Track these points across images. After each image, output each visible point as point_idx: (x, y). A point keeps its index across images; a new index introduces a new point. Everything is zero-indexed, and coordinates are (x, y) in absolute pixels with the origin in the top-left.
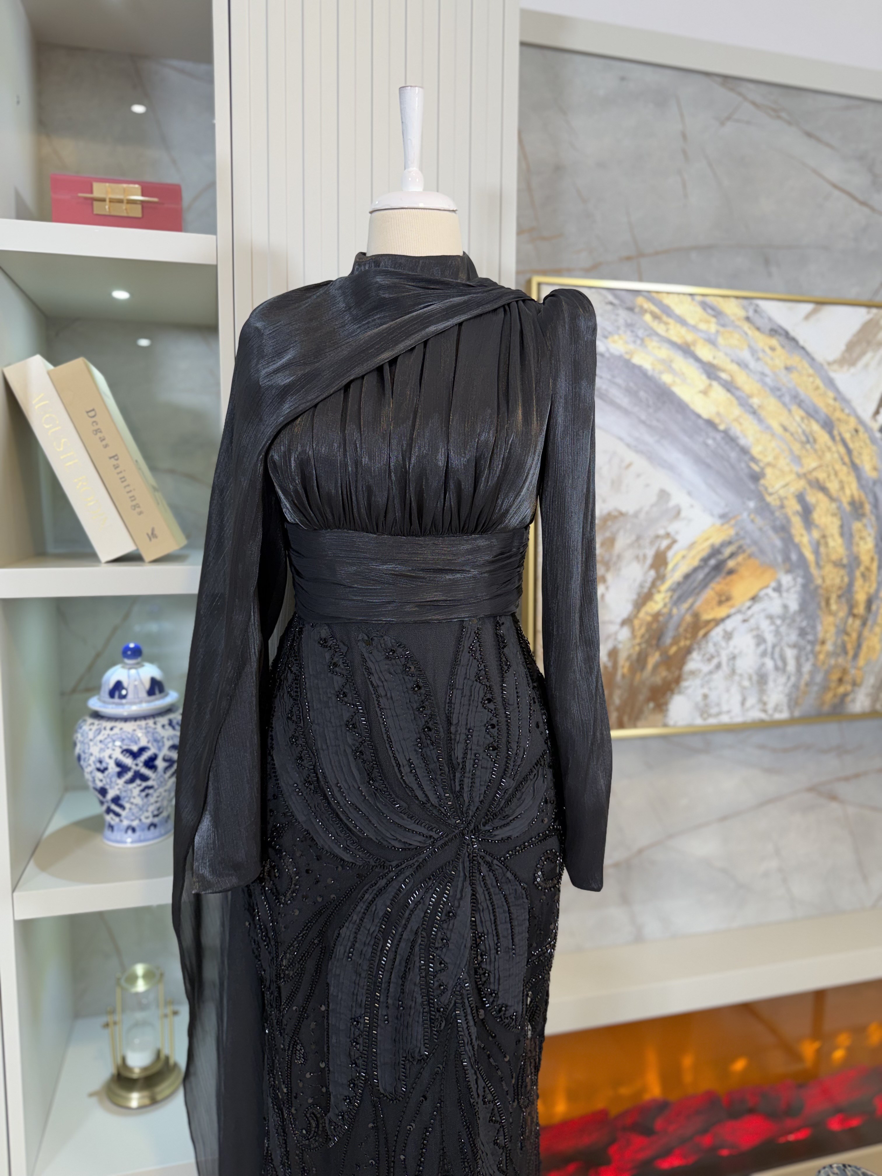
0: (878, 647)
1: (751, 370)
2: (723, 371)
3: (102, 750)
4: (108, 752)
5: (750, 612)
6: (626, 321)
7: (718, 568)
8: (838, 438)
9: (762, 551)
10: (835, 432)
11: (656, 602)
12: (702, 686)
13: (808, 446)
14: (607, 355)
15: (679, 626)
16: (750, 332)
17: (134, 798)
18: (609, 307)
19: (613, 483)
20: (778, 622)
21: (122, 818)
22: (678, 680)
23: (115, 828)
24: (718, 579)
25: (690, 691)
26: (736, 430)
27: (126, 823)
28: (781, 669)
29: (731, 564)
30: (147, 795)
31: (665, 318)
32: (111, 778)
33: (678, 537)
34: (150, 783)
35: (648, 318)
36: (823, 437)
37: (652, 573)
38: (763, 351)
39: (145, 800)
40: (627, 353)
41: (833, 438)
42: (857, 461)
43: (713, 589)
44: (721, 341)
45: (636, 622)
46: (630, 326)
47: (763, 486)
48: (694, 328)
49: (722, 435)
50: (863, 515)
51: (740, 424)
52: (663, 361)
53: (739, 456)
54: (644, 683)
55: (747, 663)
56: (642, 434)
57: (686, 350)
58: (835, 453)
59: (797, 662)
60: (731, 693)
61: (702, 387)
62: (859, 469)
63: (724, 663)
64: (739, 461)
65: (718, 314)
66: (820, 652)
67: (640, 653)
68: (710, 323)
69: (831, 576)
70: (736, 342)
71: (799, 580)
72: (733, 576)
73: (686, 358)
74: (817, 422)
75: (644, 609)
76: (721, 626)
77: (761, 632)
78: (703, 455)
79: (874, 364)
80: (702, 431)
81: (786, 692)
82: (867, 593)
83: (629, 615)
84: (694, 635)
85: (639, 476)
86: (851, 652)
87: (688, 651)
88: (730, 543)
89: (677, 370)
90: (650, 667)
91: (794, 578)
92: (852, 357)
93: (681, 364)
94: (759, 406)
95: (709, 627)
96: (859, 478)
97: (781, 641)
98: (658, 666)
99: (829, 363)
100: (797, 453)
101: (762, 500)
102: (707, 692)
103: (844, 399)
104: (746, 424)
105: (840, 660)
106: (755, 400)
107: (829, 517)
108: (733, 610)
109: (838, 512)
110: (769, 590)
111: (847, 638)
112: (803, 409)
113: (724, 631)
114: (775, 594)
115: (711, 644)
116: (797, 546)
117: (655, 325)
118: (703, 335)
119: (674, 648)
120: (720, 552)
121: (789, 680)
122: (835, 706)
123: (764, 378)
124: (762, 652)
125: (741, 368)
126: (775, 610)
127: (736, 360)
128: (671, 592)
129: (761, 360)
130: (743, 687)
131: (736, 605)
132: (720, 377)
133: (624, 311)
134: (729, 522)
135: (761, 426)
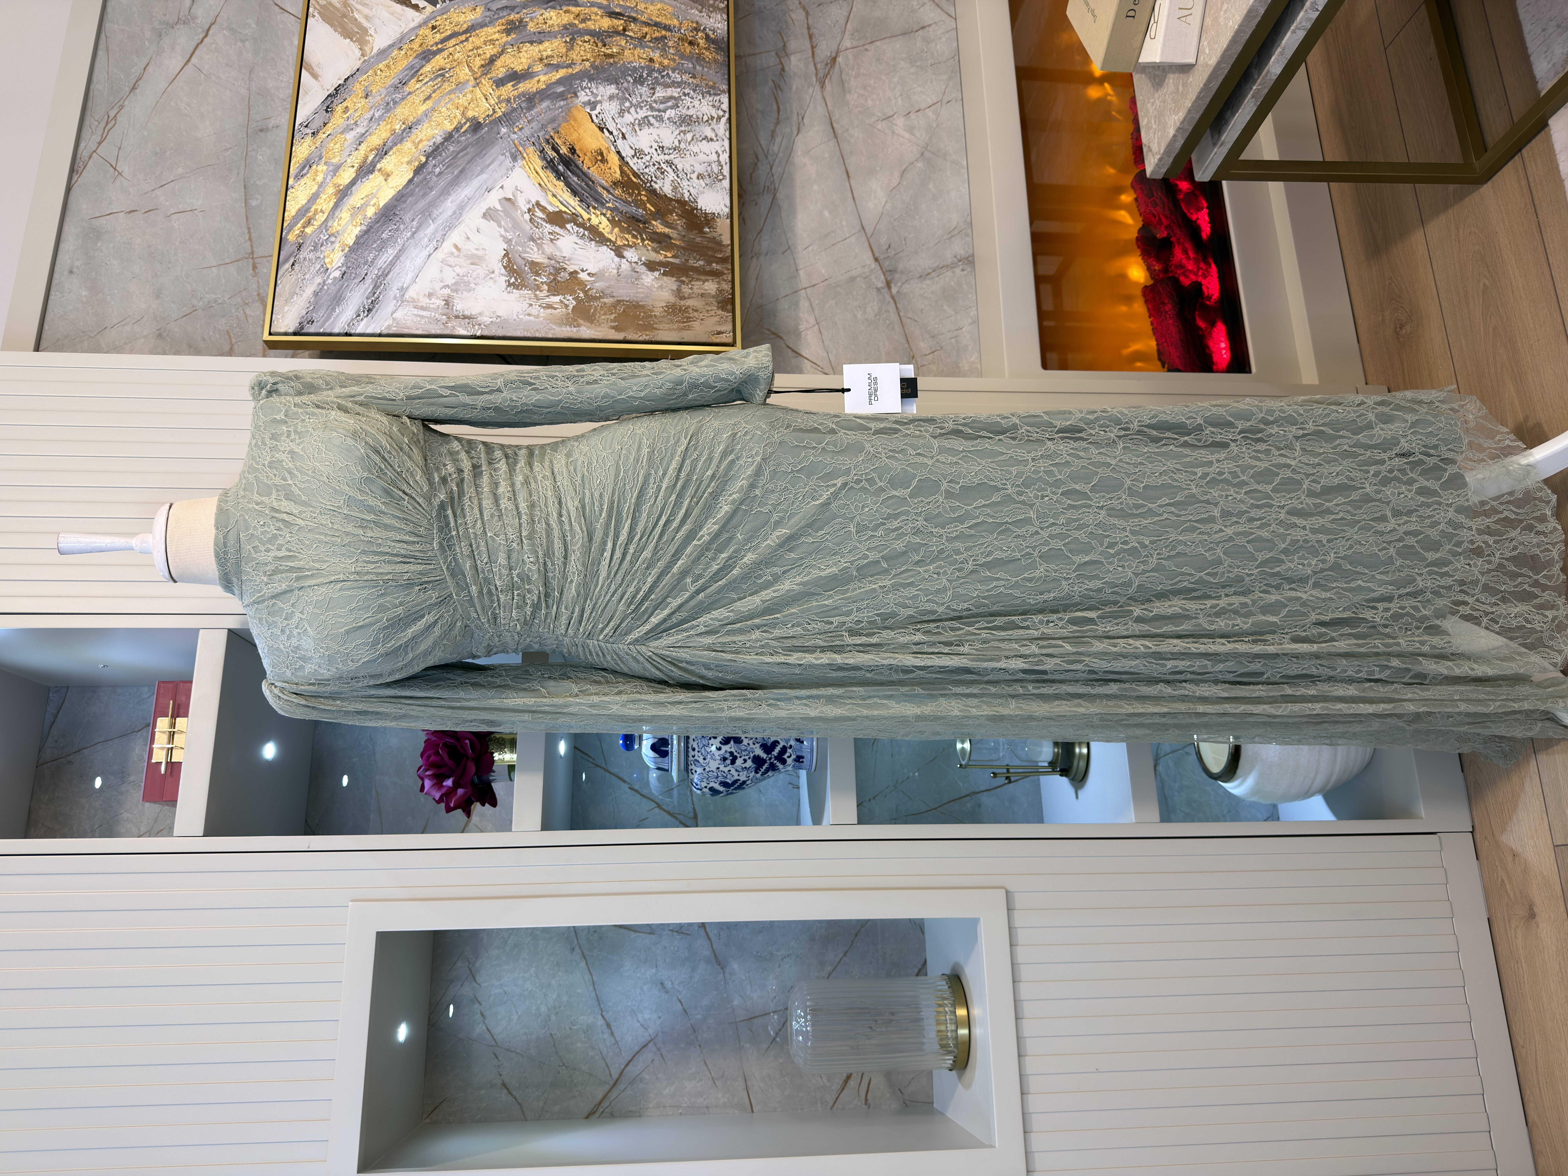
0: (659, 6)
1: (367, 131)
2: (366, 157)
5: (615, 133)
6: (311, 251)
8: (440, 46)
9: (553, 120)
10: (435, 48)
11: (601, 223)
12: (689, 179)
13: (447, 75)
14: (344, 269)
15: (626, 202)
16: (328, 133)
18: (296, 267)
19: (473, 265)
20: (627, 104)
22: (682, 203)
24: (579, 163)
25: (695, 192)
26: (426, 146)
28: (676, 102)
29: (564, 150)
31: (310, 215)
33: (534, 202)
35: (309, 230)
36: (439, 61)
37: (569, 226)
38: (348, 118)
40: (343, 250)
41: (440, 51)
42: (465, 26)
43: (589, 168)
44: (335, 161)
45: (619, 243)
46: (316, 248)
47: (485, 119)
48: (321, 185)
49: (431, 158)
50: (521, 21)
51: (421, 141)
52: (353, 216)
53: (453, 142)
54: (684, 236)
55: (668, 135)
56: (426, 235)
57: (343, 193)
58: (456, 49)
59: (670, 87)
60: (698, 151)
61: (382, 178)
62: (473, 25)
63: (667, 157)
64: (458, 142)
65: (308, 164)
66: (661, 63)
67: (652, 240)
68: (317, 171)
69: (582, 53)
70: (338, 146)
71: (584, 84)
72: (577, 148)
73: (351, 193)
74: (423, 66)
75: (606, 234)
76: (628, 159)
77: (637, 122)
78: (450, 177)
79: (366, 11)
80: (425, 179)
81: (700, 97)
82: (602, 16)
83: (611, 249)
84: (636, 186)
85: (468, 238)
86: (664, 32)
87: (653, 192)
88: (542, 151)
89: (362, 202)
90: (667, 230)
91: (582, 89)
92: (357, 33)
93: (357, 198)
94: (404, 123)
95: (628, 172)
96: (482, 25)
97: (647, 102)
98: (667, 222)
99: (363, 55)
100: (454, 87)
101: (499, 120)
102: (696, 174)
103: (401, 40)
104: (421, 136)
105: (670, 44)
106: (398, 127)
107: (521, 54)
108: (613, 148)
109: (517, 45)
110: (594, 113)
111: (648, 37)
112: (409, 80)
113: (633, 157)
114: (598, 108)
115: (647, 170)
116: (549, 86)
117: (316, 223)
118: (329, 177)
119: (648, 205)
120: (552, 160)
121: (688, 94)
122: (719, 49)
123: (376, 119)
124: (658, 121)
125: (365, 140)
126: (614, 108)
127: (355, 146)
128: (591, 208)
129: (357, 122)
130: (693, 139)
131: (607, 146)
132: (372, 161)
133: (301, 253)
134: (521, 152)
135: (424, 121)
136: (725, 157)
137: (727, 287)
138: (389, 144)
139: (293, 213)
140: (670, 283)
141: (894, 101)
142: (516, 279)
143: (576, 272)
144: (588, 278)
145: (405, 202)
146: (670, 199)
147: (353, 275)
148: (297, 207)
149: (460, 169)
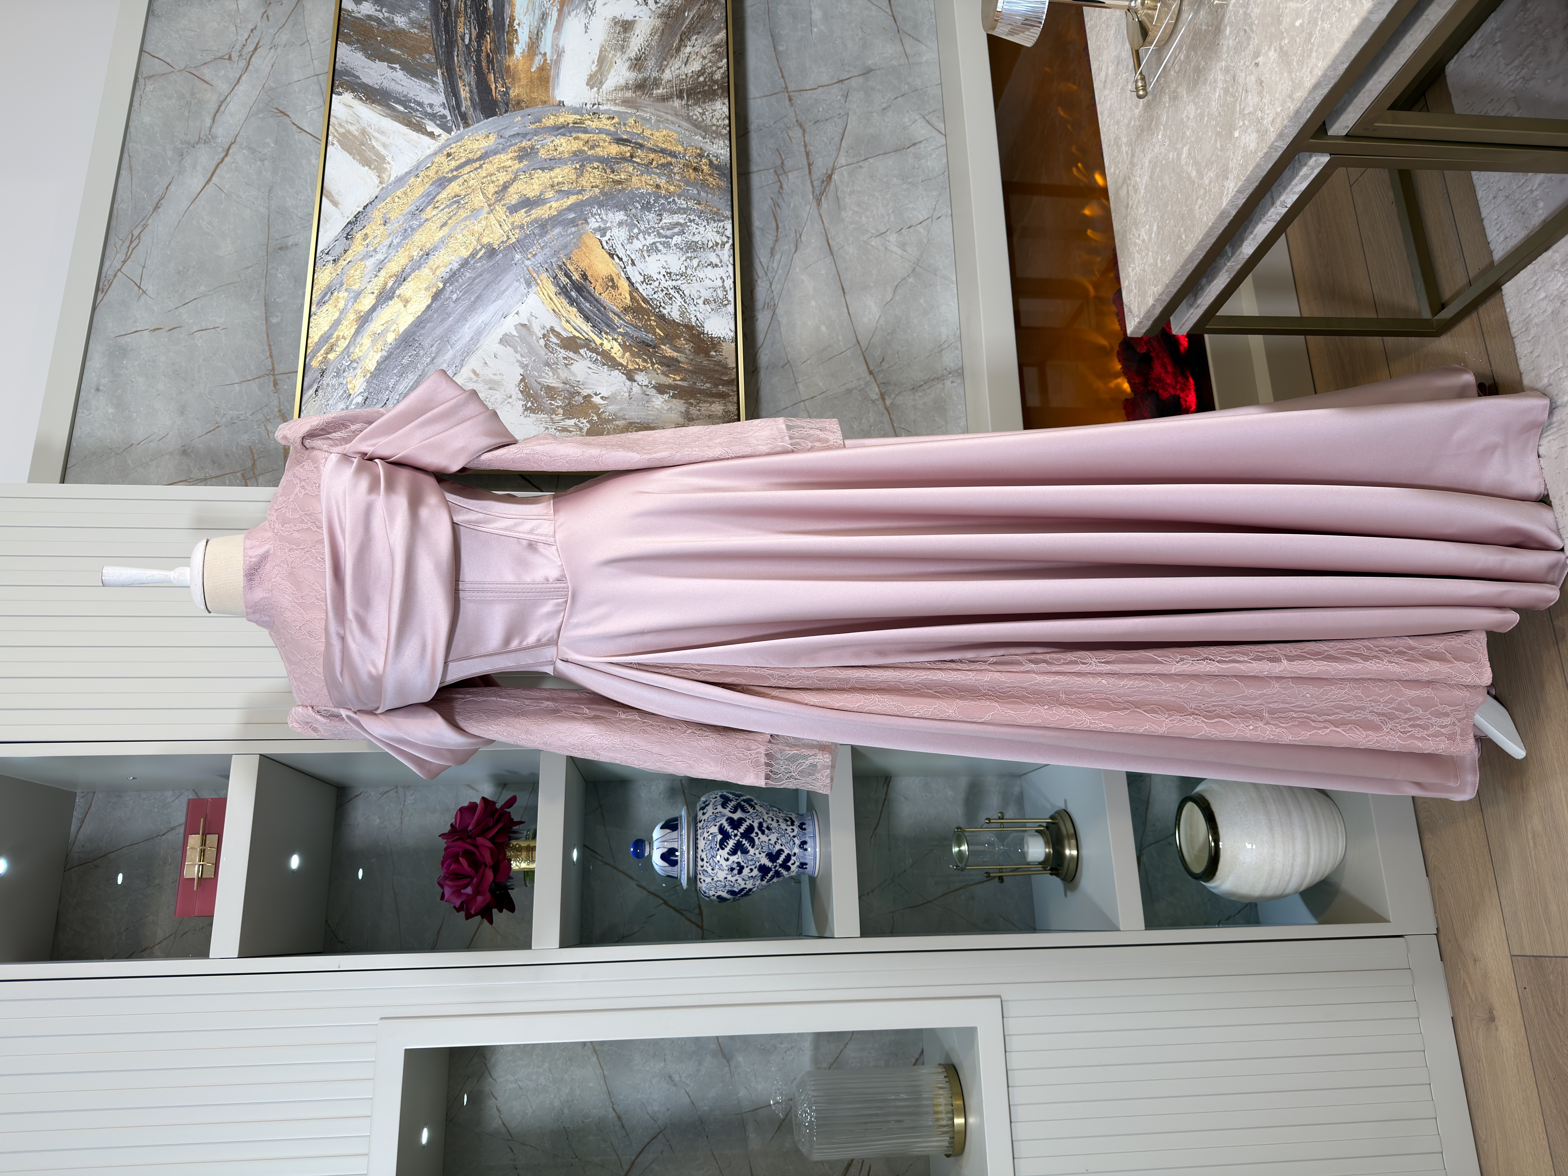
0: (664, 132)
1: (386, 258)
2: (386, 284)
3: (722, 869)
4: (722, 862)
5: (624, 259)
6: (334, 377)
7: (579, 289)
8: (455, 173)
9: (565, 247)
10: (450, 175)
11: (612, 348)
12: (696, 305)
13: (462, 202)
14: (366, 394)
15: (636, 327)
16: (349, 260)
17: (770, 841)
18: (320, 393)
19: (491, 389)
20: (636, 231)
21: (791, 853)
22: (689, 327)
23: (802, 860)
24: (591, 288)
25: (700, 316)
26: (443, 272)
27: (796, 850)
28: (682, 228)
29: (576, 276)
30: (769, 828)
31: (333, 340)
32: (749, 861)
33: (548, 327)
34: (756, 825)
35: (331, 356)
36: (454, 188)
37: (582, 351)
38: (368, 245)
39: (773, 831)
40: (364, 376)
41: (456, 178)
42: (479, 154)
43: (600, 294)
44: (355, 287)
45: (630, 367)
46: (339, 374)
47: (499, 245)
48: (343, 312)
49: (448, 285)
50: (532, 148)
51: (438, 267)
52: (374, 342)
53: (469, 268)
54: (691, 360)
55: (675, 261)
56: (445, 361)
57: (364, 320)
58: (470, 176)
59: (676, 213)
60: (704, 277)
61: (401, 305)
62: (486, 152)
63: (674, 283)
64: (474, 269)
65: (330, 290)
66: (667, 190)
67: (661, 363)
68: (338, 298)
69: (592, 179)
70: (358, 272)
71: (594, 211)
72: (589, 274)
73: (372, 320)
74: (439, 193)
75: (618, 359)
76: (637, 285)
77: (645, 248)
78: (467, 303)
79: (383, 139)
80: (443, 305)
81: (705, 223)
82: (610, 143)
83: (623, 373)
84: (645, 311)
85: (486, 363)
86: (669, 159)
87: (662, 317)
88: (555, 277)
89: (383, 328)
90: (675, 354)
91: (593, 216)
92: (375, 160)
93: (377, 324)
94: (421, 250)
95: (638, 297)
96: (495, 152)
97: (655, 228)
98: (675, 346)
99: (381, 183)
100: (469, 213)
101: (513, 246)
102: (702, 299)
103: (417, 167)
104: (439, 262)
105: (676, 170)
106: (415, 253)
107: (533, 181)
108: (622, 274)
109: (528, 172)
110: (604, 239)
111: (654, 163)
112: (426, 207)
113: (642, 282)
114: (608, 234)
115: (655, 296)
116: (561, 213)
117: (339, 350)
118: (350, 304)
119: (657, 330)
120: (564, 286)
121: (694, 220)
122: (722, 175)
123: (394, 245)
124: (665, 247)
125: (384, 266)
126: (623, 234)
127: (375, 273)
128: (603, 333)
129: (376, 248)
130: (698, 265)
131: (617, 272)
132: (392, 287)
133: (324, 379)
134: (534, 278)
135: (441, 248)
136: (729, 283)
137: (733, 408)
138: (408, 270)
139: (316, 340)
140: (679, 405)
141: (887, 217)
142: (532, 403)
143: (589, 396)
144: (602, 402)
145: (423, 328)
146: (678, 324)
147: (375, 401)
148: (320, 334)
149: (476, 295)
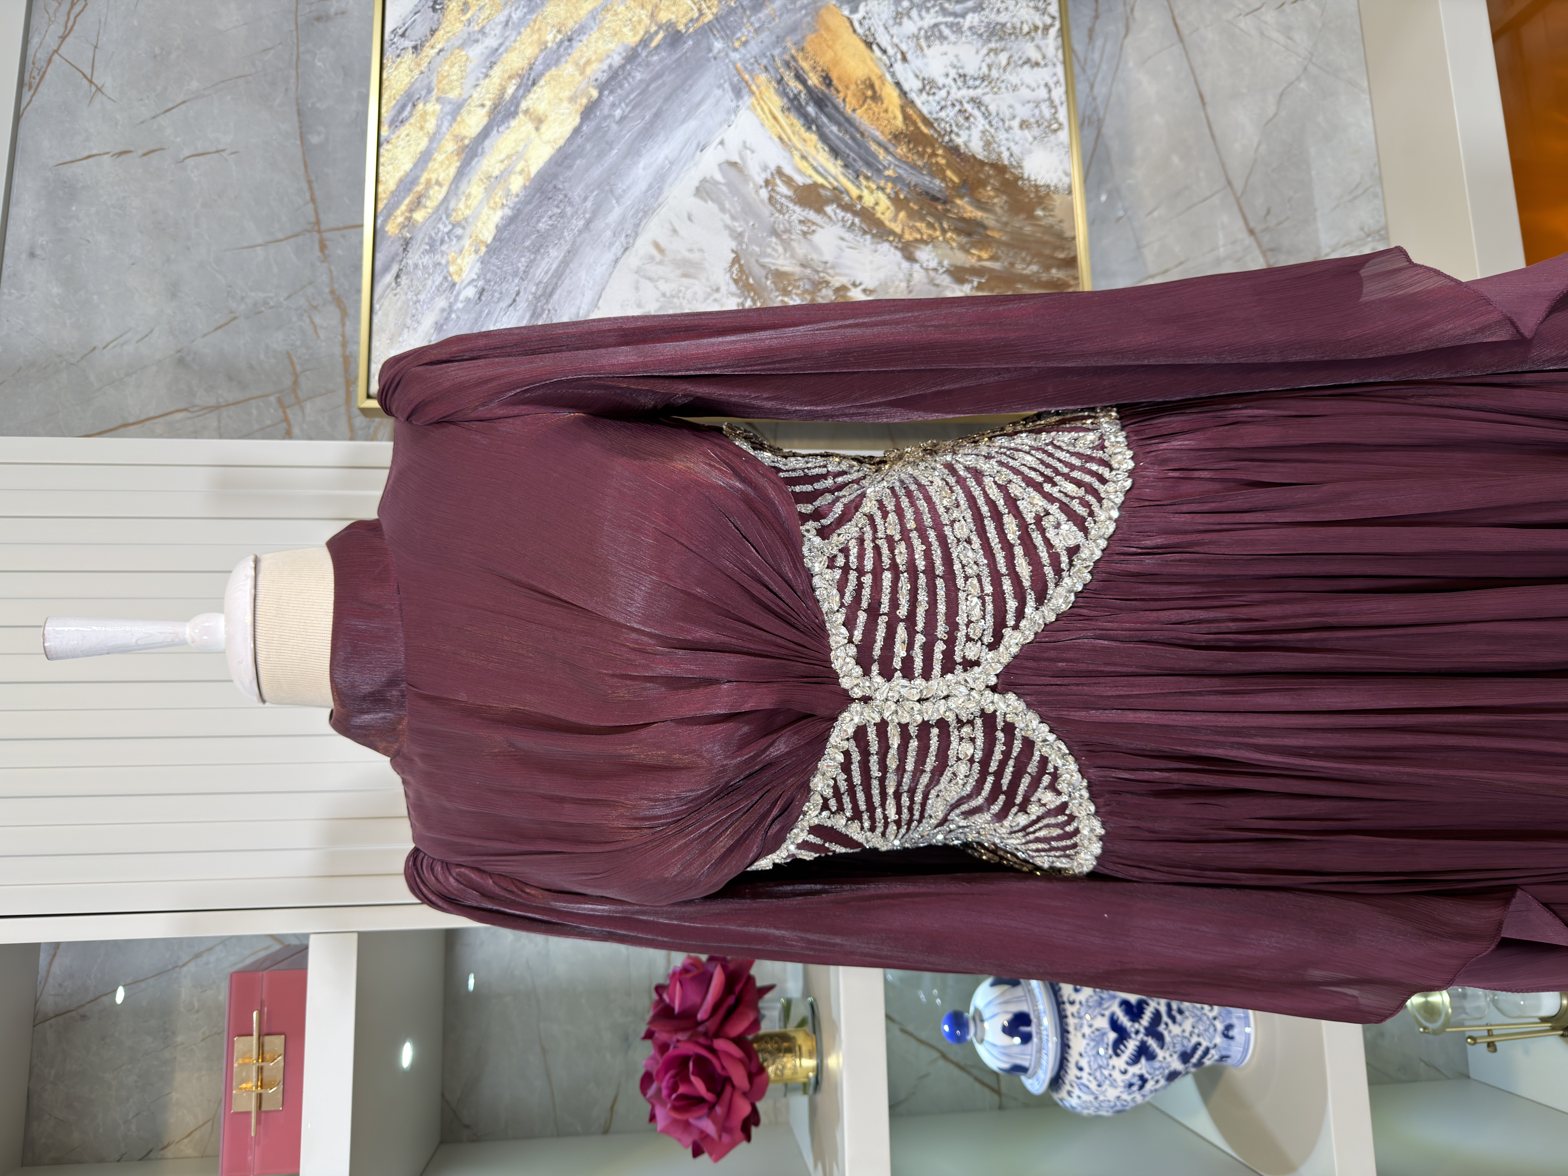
1: (501, 45)
2: (503, 90)
3: (1113, 1084)
4: (1116, 1075)
5: (891, 52)
6: (426, 252)
7: (820, 101)
9: (793, 29)
11: (877, 204)
12: (1008, 129)
14: (481, 283)
15: (914, 166)
16: (439, 46)
17: (1184, 1031)
18: (404, 280)
19: (685, 275)
21: (1211, 1045)
22: (1000, 169)
23: (1224, 1053)
24: (839, 101)
25: (1016, 149)
26: (598, 70)
27: (1218, 1040)
29: (814, 80)
30: (1180, 1012)
31: (420, 188)
32: (1155, 1069)
33: (773, 167)
34: (1163, 1009)
35: (419, 216)
37: (828, 209)
38: (469, 23)
39: (1187, 1013)
40: (476, 252)
43: (854, 110)
44: (453, 95)
45: (907, 236)
46: (433, 247)
47: (686, 25)
48: (435, 138)
49: (606, 93)
51: (588, 62)
52: (489, 191)
53: (639, 65)
54: (1006, 224)
55: (971, 56)
56: (608, 225)
57: (470, 152)
60: (1019, 83)
61: (530, 126)
63: (972, 93)
64: (648, 65)
65: (410, 100)
67: (957, 231)
68: (425, 113)
70: (455, 70)
72: (834, 76)
73: (483, 152)
75: (887, 223)
76: (913, 96)
77: (922, 33)
78: (639, 125)
80: (598, 128)
83: (896, 248)
84: (928, 141)
85: (675, 231)
87: (954, 150)
88: (780, 81)
89: (502, 167)
90: (979, 214)
93: (493, 161)
94: (559, 31)
95: (915, 117)
98: (978, 201)
101: (710, 28)
102: (1018, 120)
104: (589, 54)
106: (549, 37)
108: (888, 77)
110: (856, 17)
113: (921, 91)
114: (861, 8)
115: (943, 114)
117: (431, 204)
118: (446, 124)
119: (949, 173)
120: (796, 97)
123: (513, 23)
124: (953, 32)
125: (498, 59)
126: (886, 9)
127: (484, 70)
128: (861, 178)
129: (483, 27)
130: (1008, 64)
131: (879, 73)
132: (514, 96)
133: (410, 255)
134: (747, 82)
135: (592, 29)
136: (1059, 94)
138: (539, 67)
139: (392, 184)
142: (753, 300)
143: (844, 288)
145: (570, 167)
146: (982, 163)
147: (497, 295)
148: (398, 175)
149: (654, 110)
